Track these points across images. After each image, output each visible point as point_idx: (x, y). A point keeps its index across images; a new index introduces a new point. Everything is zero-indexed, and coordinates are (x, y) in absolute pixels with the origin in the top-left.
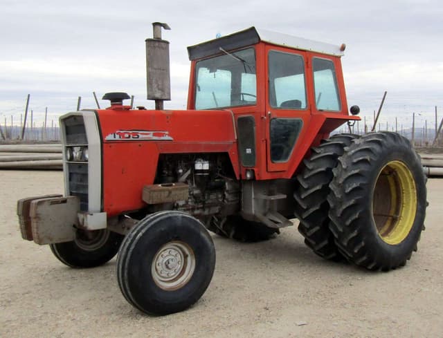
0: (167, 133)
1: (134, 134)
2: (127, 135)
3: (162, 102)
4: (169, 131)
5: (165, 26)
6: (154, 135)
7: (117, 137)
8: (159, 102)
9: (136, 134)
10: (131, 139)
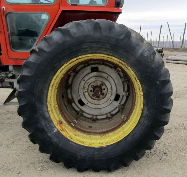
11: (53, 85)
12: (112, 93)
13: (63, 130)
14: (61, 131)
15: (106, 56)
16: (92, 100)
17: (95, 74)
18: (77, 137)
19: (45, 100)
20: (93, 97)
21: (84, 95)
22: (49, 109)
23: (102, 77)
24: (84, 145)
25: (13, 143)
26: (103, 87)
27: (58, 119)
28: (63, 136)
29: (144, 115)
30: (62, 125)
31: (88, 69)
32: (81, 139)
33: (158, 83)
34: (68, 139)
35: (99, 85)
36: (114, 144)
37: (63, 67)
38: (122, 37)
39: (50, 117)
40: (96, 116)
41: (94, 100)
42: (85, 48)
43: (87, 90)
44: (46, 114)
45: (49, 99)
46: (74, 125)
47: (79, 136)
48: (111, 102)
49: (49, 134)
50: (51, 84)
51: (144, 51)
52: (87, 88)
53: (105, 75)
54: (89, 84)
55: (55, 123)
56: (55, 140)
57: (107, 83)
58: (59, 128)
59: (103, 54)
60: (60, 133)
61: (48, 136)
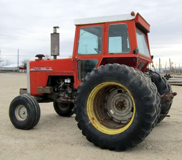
0: (51, 68)
1: (39, 68)
2: (37, 69)
3: (56, 56)
4: (51, 67)
5: (58, 27)
6: (46, 69)
7: (34, 70)
8: (55, 56)
9: (40, 68)
10: (38, 70)
11: (90, 98)
12: (129, 106)
13: (93, 123)
14: (92, 123)
15: (115, 83)
16: (118, 110)
17: (120, 94)
18: (101, 128)
19: (85, 105)
20: (119, 109)
21: (113, 107)
22: (87, 111)
23: (123, 96)
24: (104, 132)
25: (75, 134)
26: (125, 103)
27: (92, 117)
28: (93, 126)
29: (136, 117)
30: (93, 120)
31: (116, 91)
32: (103, 129)
33: (142, 98)
34: (95, 128)
35: (122, 101)
36: (119, 133)
37: (94, 89)
38: (123, 73)
39: (87, 115)
40: (121, 121)
41: (119, 110)
42: (105, 79)
43: (115, 104)
44: (86, 113)
45: (87, 105)
46: (101, 122)
47: (102, 128)
48: (129, 112)
49: (86, 124)
50: (89, 97)
51: (135, 80)
52: (115, 103)
53: (126, 95)
54: (116, 100)
55: (90, 118)
56: (89, 127)
57: (127, 100)
58: (91, 121)
59: (114, 82)
60: (92, 124)
61: (86, 125)
